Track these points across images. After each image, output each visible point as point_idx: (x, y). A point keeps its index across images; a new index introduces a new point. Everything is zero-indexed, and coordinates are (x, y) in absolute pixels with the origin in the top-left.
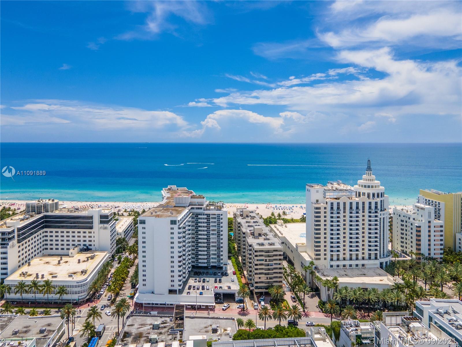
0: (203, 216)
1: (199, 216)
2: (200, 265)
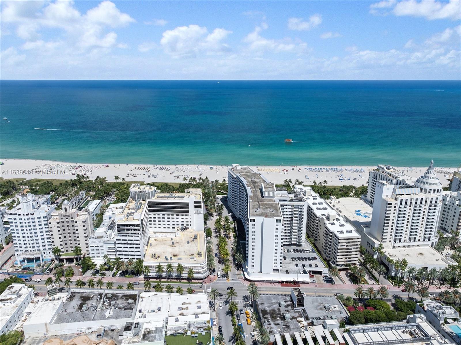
0: (288, 207)
1: (285, 207)
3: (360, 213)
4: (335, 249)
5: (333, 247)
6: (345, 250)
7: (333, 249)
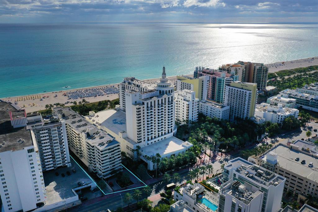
0: (44, 132)
1: (41, 132)
2: (47, 170)
3: (117, 121)
4: (99, 161)
5: (97, 159)
6: (108, 160)
7: (98, 161)
